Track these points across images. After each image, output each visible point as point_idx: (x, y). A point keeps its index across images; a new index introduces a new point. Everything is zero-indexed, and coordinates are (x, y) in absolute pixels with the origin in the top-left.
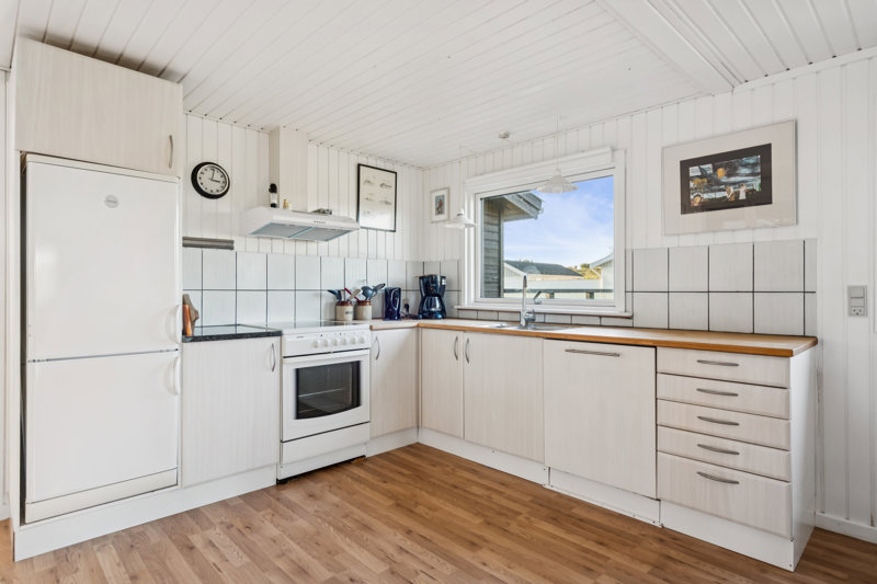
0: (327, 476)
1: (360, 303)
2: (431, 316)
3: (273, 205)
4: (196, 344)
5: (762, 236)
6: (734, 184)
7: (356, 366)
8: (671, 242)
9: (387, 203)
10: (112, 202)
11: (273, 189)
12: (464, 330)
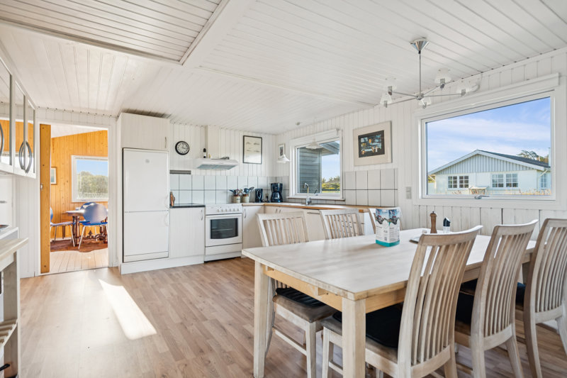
0: (224, 262)
1: (244, 195)
2: (276, 201)
3: (205, 157)
4: (174, 209)
5: (383, 167)
6: (374, 146)
7: (236, 220)
8: (357, 169)
9: (258, 151)
10: (147, 161)
11: (205, 150)
12: (279, 206)
